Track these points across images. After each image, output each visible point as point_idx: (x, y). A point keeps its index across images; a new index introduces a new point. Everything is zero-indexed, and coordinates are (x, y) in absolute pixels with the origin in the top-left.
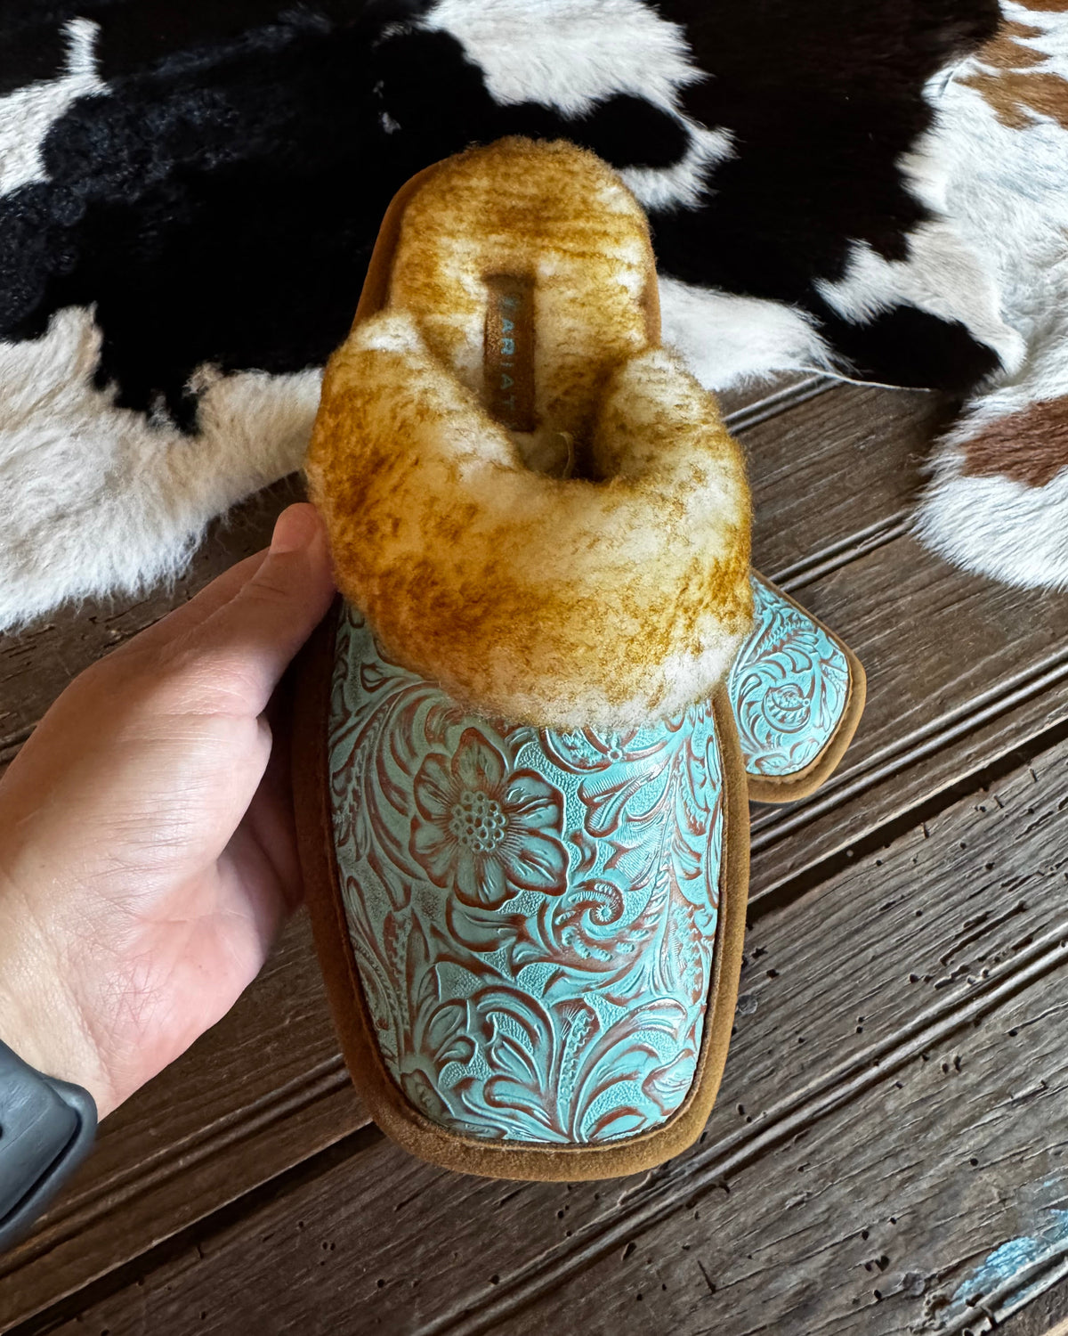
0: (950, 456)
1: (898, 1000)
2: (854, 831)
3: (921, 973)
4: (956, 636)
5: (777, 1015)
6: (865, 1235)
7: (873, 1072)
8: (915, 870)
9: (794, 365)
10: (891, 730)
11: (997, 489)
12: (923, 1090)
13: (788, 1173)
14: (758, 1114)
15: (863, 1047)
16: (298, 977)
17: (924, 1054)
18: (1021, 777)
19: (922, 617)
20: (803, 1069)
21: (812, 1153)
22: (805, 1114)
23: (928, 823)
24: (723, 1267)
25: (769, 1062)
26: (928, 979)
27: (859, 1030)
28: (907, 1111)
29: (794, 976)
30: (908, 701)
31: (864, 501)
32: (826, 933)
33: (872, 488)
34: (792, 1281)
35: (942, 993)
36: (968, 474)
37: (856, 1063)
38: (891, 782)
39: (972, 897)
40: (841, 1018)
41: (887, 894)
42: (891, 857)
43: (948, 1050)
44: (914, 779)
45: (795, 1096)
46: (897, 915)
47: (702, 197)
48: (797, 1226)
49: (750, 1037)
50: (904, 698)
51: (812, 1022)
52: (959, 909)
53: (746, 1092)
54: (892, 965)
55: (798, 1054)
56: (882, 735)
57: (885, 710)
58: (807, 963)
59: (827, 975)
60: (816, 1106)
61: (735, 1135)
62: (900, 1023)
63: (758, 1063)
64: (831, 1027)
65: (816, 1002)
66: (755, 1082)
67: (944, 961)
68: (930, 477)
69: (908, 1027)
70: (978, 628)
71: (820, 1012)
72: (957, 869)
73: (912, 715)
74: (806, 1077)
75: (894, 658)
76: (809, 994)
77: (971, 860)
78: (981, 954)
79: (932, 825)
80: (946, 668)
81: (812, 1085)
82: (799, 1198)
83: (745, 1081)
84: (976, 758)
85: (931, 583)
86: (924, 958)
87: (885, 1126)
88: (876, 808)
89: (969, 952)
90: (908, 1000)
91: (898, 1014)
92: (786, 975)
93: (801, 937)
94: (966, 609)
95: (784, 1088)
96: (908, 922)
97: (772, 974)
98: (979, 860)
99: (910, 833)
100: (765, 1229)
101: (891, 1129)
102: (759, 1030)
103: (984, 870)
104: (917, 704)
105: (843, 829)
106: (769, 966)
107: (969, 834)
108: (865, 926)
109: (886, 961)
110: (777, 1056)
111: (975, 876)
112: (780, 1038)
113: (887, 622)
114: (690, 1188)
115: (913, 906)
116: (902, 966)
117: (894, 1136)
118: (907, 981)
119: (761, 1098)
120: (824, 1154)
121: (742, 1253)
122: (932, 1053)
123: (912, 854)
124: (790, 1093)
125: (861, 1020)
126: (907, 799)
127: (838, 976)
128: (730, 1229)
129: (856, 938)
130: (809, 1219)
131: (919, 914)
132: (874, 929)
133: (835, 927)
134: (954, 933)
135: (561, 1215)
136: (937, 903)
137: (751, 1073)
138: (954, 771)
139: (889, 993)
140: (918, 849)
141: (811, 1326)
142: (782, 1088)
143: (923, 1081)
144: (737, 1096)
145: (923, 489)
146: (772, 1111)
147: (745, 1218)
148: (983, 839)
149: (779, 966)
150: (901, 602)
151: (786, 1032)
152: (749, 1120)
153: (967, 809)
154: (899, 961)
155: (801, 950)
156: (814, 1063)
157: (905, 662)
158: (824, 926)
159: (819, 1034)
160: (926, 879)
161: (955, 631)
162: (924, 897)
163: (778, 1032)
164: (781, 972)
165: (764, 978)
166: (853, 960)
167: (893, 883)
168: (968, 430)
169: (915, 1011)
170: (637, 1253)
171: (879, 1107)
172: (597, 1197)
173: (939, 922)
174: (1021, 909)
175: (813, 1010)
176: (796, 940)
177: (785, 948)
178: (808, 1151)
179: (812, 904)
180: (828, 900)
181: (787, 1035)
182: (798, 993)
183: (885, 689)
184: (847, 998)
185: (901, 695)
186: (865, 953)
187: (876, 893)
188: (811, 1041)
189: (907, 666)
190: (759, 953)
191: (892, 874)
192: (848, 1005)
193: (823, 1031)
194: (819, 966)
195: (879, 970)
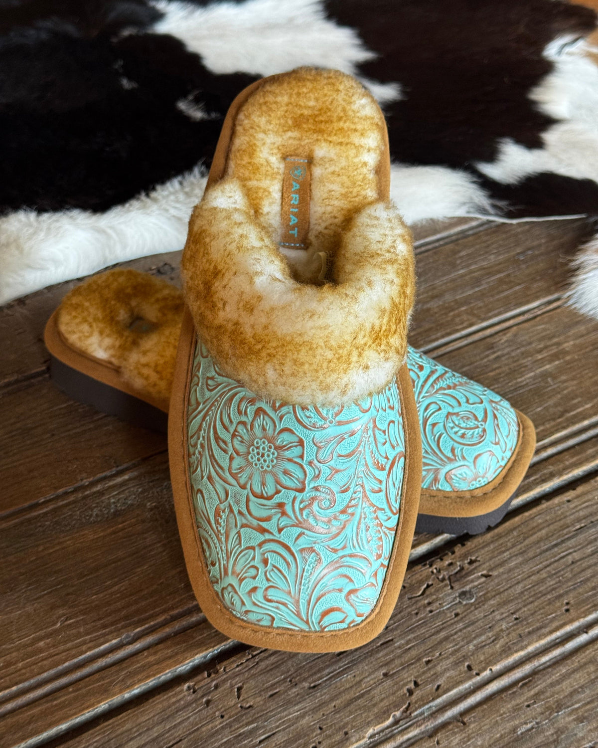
2: (544, 481)
5: (494, 602)
7: (583, 637)
10: (567, 420)
13: (518, 708)
14: (484, 669)
15: (572, 621)
16: (68, 594)
19: (584, 354)
20: (521, 638)
21: (537, 694)
22: (527, 668)
27: (567, 610)
29: (505, 576)
30: (579, 402)
31: (527, 288)
32: (528, 547)
33: (534, 280)
38: (572, 451)
40: (550, 602)
41: (579, 520)
42: (578, 497)
44: (591, 448)
46: (589, 534)
49: (472, 617)
51: (525, 606)
53: (472, 655)
54: (589, 567)
55: (515, 627)
56: (560, 423)
57: (560, 409)
58: (515, 567)
59: (534, 574)
60: (536, 663)
61: (466, 685)
63: (480, 636)
64: (540, 609)
65: (527, 593)
66: (479, 648)
71: (531, 599)
73: (584, 411)
74: (525, 643)
75: (563, 378)
76: (519, 588)
81: (531, 648)
82: (529, 726)
83: (471, 647)
85: (588, 333)
88: (561, 466)
92: (497, 576)
93: (508, 550)
95: (507, 651)
97: (486, 575)
102: (478, 614)
104: (586, 404)
105: (535, 480)
106: (482, 570)
108: (563, 542)
109: (583, 564)
110: (497, 630)
112: (498, 617)
113: (555, 357)
119: (485, 660)
120: (547, 694)
124: (512, 654)
125: (568, 604)
127: (544, 574)
130: (541, 739)
132: (570, 543)
133: (537, 543)
137: (475, 642)
142: (504, 652)
144: (465, 658)
145: (573, 276)
146: (497, 668)
147: (482, 742)
149: (492, 570)
150: (566, 345)
151: (503, 614)
152: (478, 674)
155: (510, 558)
156: (531, 633)
157: (573, 380)
158: (527, 542)
159: (532, 614)
163: (495, 614)
164: (494, 574)
165: (478, 579)
166: (556, 564)
167: (581, 513)
171: (592, 661)
172: (346, 733)
175: (524, 598)
176: (504, 552)
177: (495, 557)
178: (532, 693)
179: (515, 529)
180: (527, 526)
181: (504, 616)
182: (510, 587)
183: (559, 396)
184: (554, 589)
185: (573, 399)
186: (564, 560)
187: (568, 521)
188: (526, 619)
189: (575, 382)
190: (471, 562)
191: (580, 507)
192: (555, 594)
193: (535, 612)
194: (526, 569)
195: (579, 570)
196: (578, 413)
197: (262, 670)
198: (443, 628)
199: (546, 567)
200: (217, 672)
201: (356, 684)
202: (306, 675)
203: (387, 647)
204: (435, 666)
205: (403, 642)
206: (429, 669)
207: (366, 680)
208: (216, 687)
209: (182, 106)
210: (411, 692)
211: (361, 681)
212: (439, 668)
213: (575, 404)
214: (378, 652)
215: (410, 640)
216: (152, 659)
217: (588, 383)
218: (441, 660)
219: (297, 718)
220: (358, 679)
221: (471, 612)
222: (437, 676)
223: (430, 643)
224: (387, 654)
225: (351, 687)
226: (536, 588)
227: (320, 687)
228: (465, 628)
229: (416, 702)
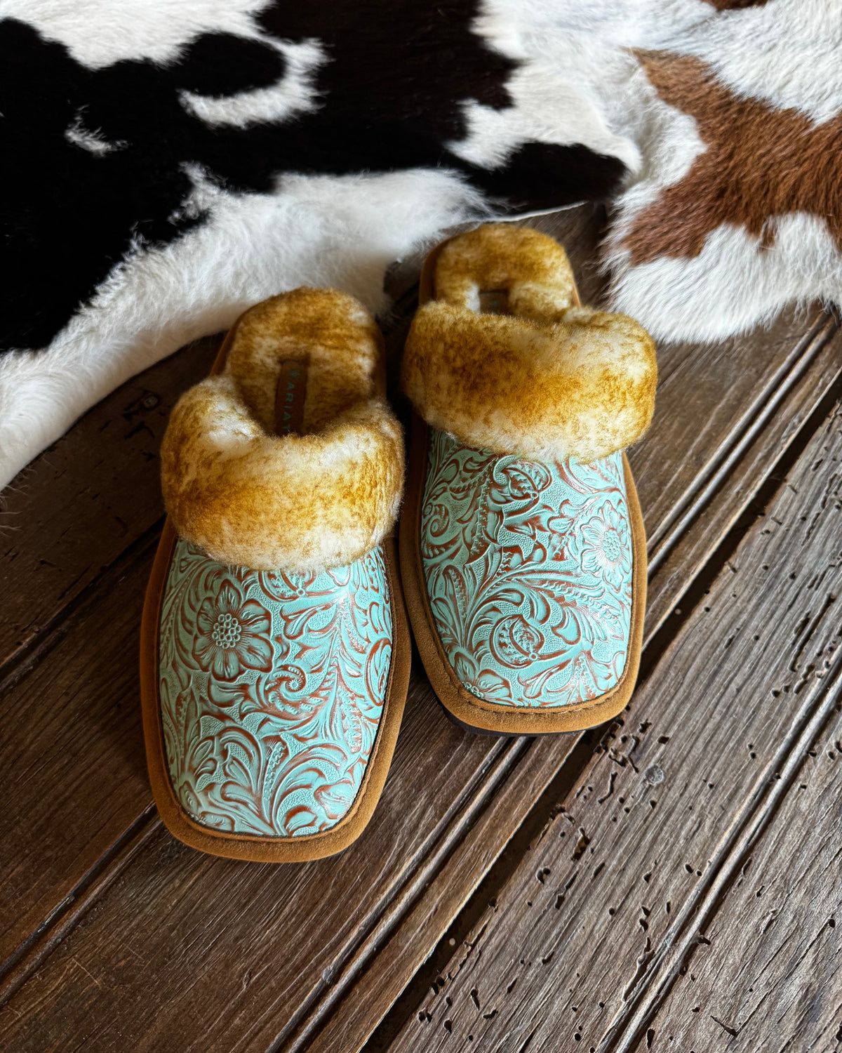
0: (617, 255)
1: (772, 717)
2: (675, 591)
3: (778, 686)
4: (684, 399)
5: (683, 772)
6: (832, 923)
7: (779, 785)
8: (738, 604)
9: (456, 220)
10: (667, 496)
11: (664, 270)
12: (824, 782)
13: (750, 902)
14: (703, 865)
15: (762, 768)
17: (811, 752)
18: (784, 495)
20: (724, 810)
21: (762, 876)
22: (741, 846)
23: (731, 560)
24: (734, 1009)
25: (694, 817)
26: (787, 689)
27: (754, 756)
28: (819, 802)
29: (682, 735)
30: (670, 466)
32: (691, 687)
34: (793, 992)
35: (803, 695)
36: (637, 264)
37: (762, 784)
38: (687, 538)
39: (790, 606)
40: (735, 751)
41: (725, 632)
42: (715, 600)
43: (827, 739)
44: (704, 529)
45: (727, 835)
46: (740, 646)
47: (316, 100)
48: (777, 943)
49: (669, 802)
50: (666, 466)
51: (713, 767)
52: (785, 621)
53: (686, 851)
54: (755, 690)
55: (714, 798)
56: (662, 502)
57: (655, 482)
58: (688, 718)
59: (707, 721)
60: (747, 835)
61: (693, 892)
62: (782, 734)
63: (686, 821)
64: (729, 765)
65: (709, 748)
66: (689, 840)
67: (792, 668)
68: (609, 276)
69: (789, 736)
70: (697, 387)
71: (716, 755)
72: (770, 588)
73: (678, 477)
74: (730, 814)
76: (700, 744)
77: (777, 577)
78: (817, 650)
79: (735, 560)
80: (688, 428)
81: (737, 819)
82: (768, 919)
83: (682, 841)
84: (745, 492)
86: (777, 673)
87: (808, 825)
88: (684, 564)
89: (808, 652)
90: (780, 712)
91: (777, 728)
92: (675, 736)
93: (672, 698)
94: (682, 376)
95: (715, 832)
96: (751, 648)
97: (664, 740)
98: (783, 575)
99: (721, 574)
100: (753, 959)
101: (813, 826)
102: (674, 794)
103: (790, 581)
104: (678, 466)
105: (666, 592)
106: (658, 734)
107: (766, 556)
108: (720, 666)
109: (748, 688)
110: (698, 808)
111: (785, 589)
112: (694, 792)
114: (677, 956)
115: (749, 634)
116: (762, 688)
117: (818, 830)
118: (771, 697)
119: (701, 851)
120: (771, 872)
121: (744, 990)
122: (816, 747)
123: (730, 590)
124: (722, 834)
125: (751, 746)
126: (706, 547)
127: (717, 717)
128: (724, 975)
129: (717, 679)
130: (783, 932)
131: (757, 638)
132: (727, 666)
133: (696, 678)
134: (790, 641)
135: (578, 1037)
136: (767, 623)
137: (683, 833)
138: (731, 510)
139: (763, 713)
140: (733, 584)
141: (824, 1021)
142: (714, 834)
143: (820, 774)
144: (680, 858)
145: (607, 288)
146: (713, 857)
147: (734, 958)
148: (778, 556)
149: (666, 730)
151: (696, 785)
152: (699, 874)
153: (756, 536)
154: (759, 684)
155: (678, 709)
156: (730, 799)
158: (687, 681)
159: (724, 774)
160: (750, 607)
161: (682, 395)
162: (754, 623)
163: (690, 787)
164: (670, 735)
165: (658, 747)
166: (723, 700)
167: (725, 622)
168: (622, 228)
169: (789, 718)
170: (658, 1036)
171: (796, 812)
172: (602, 1005)
173: (775, 637)
174: (831, 600)
175: (709, 756)
176: (669, 703)
177: (664, 712)
178: (757, 876)
179: (670, 666)
180: (681, 658)
181: (699, 787)
182: (692, 747)
183: (648, 464)
184: (732, 733)
185: (663, 464)
186: (729, 690)
187: (716, 636)
188: (720, 782)
189: (657, 438)
190: (645, 727)
191: (722, 613)
192: (735, 738)
193: (725, 770)
194: (698, 716)
195: (746, 699)
196: (674, 483)
197: (489, 961)
198: (647, 828)
199: (715, 707)
200: (442, 983)
201: (589, 938)
202: (534, 948)
203: (602, 877)
204: (656, 880)
205: (614, 862)
206: (652, 887)
207: (597, 928)
208: (450, 1002)
209: (74, 136)
210: (645, 924)
211: (592, 931)
212: (661, 882)
213: (667, 470)
214: (595, 887)
215: (621, 858)
216: (367, 995)
217: (669, 437)
218: (660, 871)
219: (547, 1007)
220: (588, 930)
221: (666, 795)
222: (662, 892)
223: (641, 853)
224: (605, 886)
225: (586, 943)
226: (715, 739)
227: (554, 957)
228: (667, 819)
229: (654, 936)
